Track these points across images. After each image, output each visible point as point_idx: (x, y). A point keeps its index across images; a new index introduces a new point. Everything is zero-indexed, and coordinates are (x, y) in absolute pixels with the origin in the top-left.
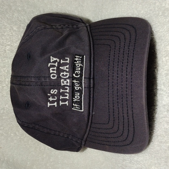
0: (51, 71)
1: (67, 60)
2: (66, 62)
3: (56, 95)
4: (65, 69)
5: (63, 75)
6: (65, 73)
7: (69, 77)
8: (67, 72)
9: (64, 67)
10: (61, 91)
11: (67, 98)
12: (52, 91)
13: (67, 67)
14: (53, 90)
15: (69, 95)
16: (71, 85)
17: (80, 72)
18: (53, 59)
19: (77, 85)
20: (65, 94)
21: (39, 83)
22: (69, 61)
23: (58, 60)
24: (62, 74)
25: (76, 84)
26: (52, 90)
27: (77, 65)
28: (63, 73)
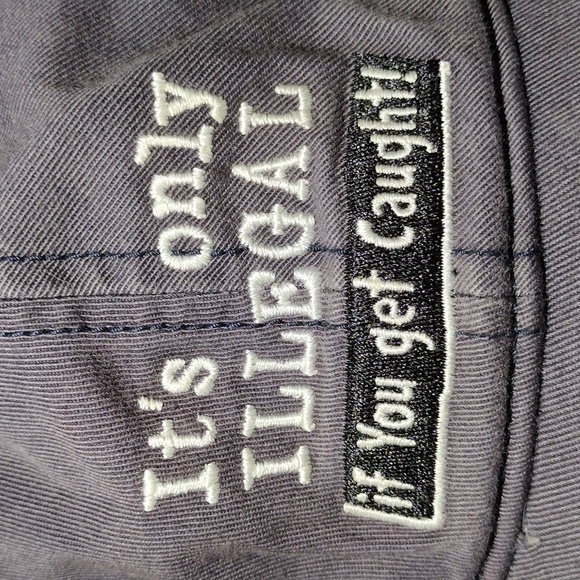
0: (162, 207)
1: (290, 104)
2: (285, 120)
3: (204, 405)
4: (279, 183)
5: (263, 234)
6: (278, 219)
7: (315, 248)
8: (292, 204)
9: (266, 167)
10: (252, 365)
11: (302, 420)
12: (177, 375)
13: (290, 162)
14: (178, 363)
15: (317, 394)
16: (336, 315)
17: (411, 199)
18: (170, 98)
19: (393, 318)
20: (286, 391)
21: (58, 315)
22: (314, 113)
23: (217, 110)
24: (250, 221)
25: (386, 310)
26: (172, 365)
27: (380, 142)
28: (262, 219)
